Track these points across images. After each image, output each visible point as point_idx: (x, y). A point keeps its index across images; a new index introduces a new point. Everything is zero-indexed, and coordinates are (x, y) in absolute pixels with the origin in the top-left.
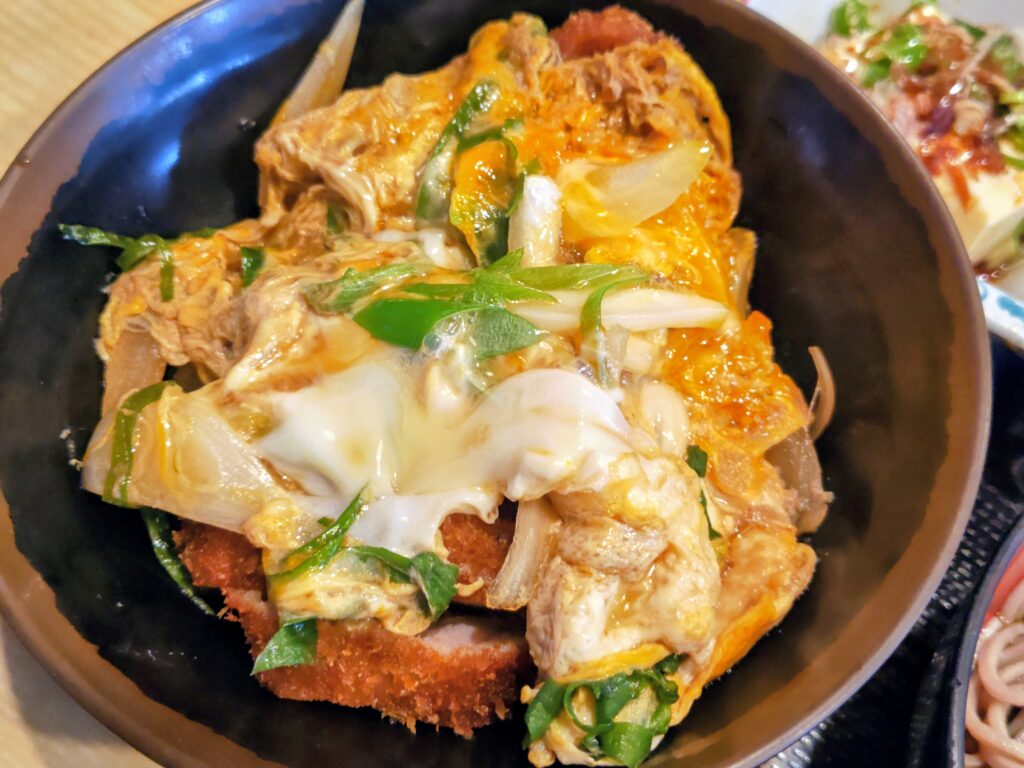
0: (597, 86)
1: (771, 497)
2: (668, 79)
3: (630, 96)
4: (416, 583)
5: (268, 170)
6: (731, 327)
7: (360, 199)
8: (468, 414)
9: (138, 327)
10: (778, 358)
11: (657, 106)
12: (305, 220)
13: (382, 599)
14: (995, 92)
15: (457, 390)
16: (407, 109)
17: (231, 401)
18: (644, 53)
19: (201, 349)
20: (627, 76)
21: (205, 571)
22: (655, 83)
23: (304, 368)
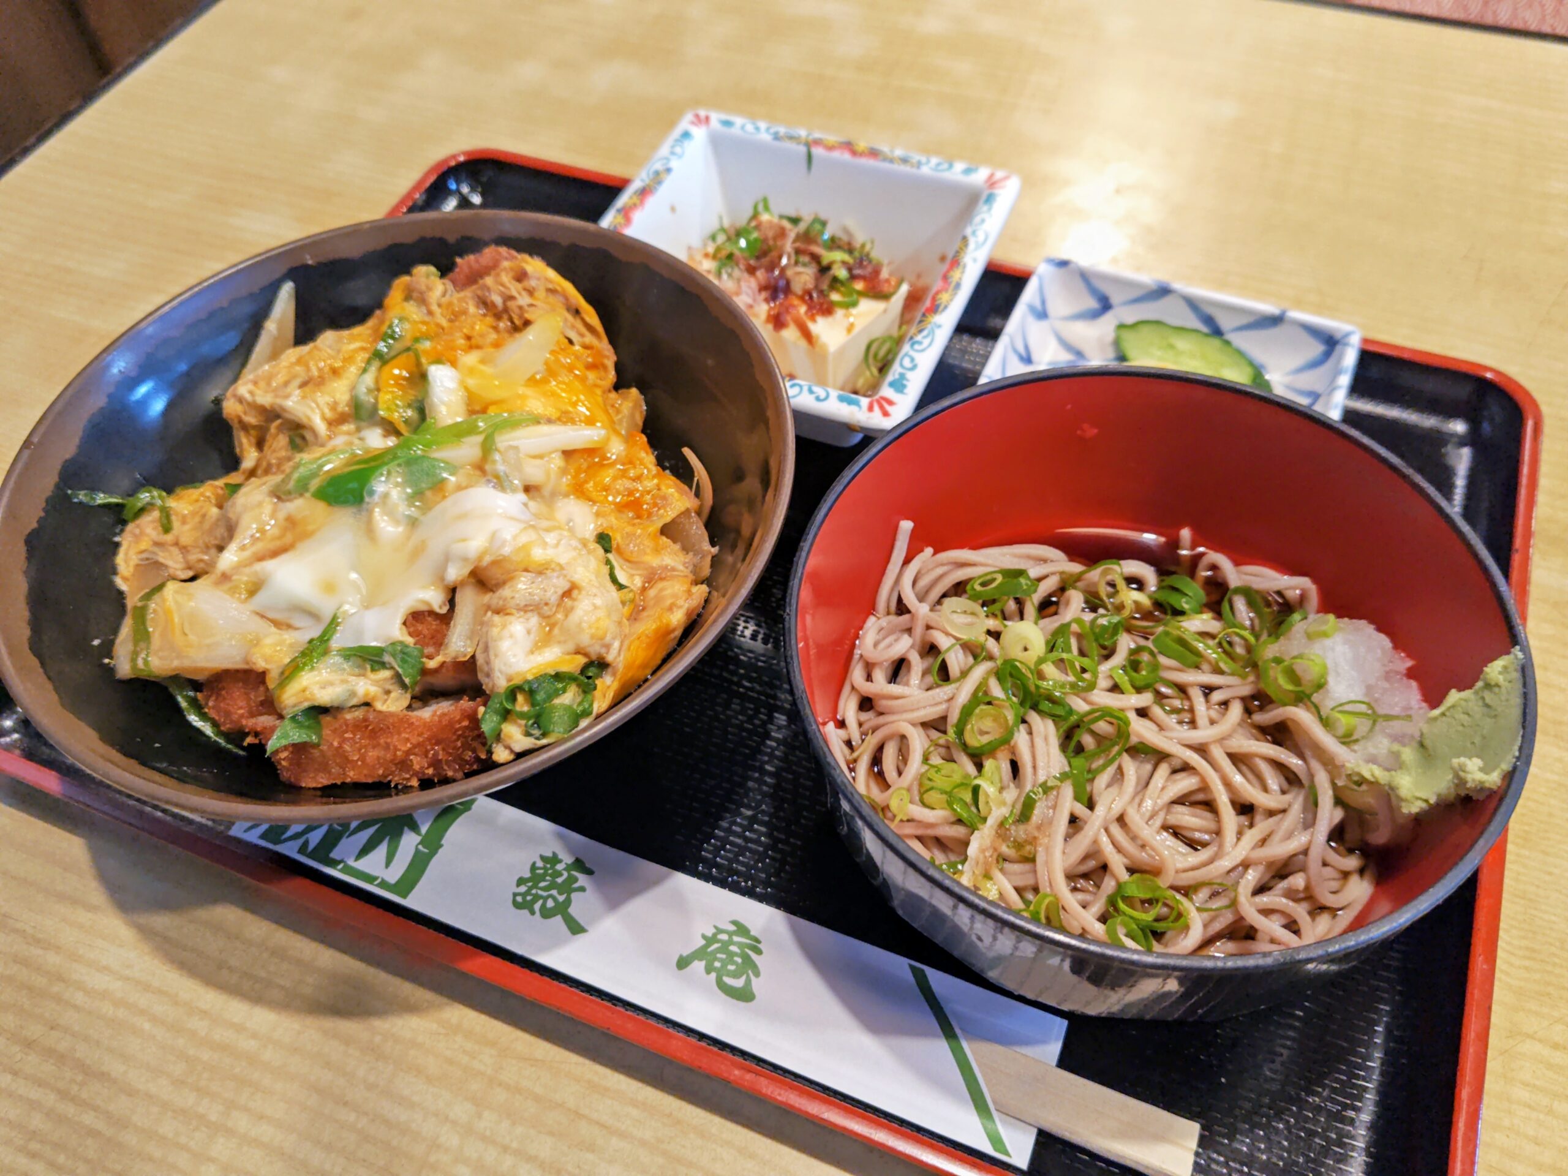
0: (484, 303)
1: (672, 558)
2: (533, 283)
3: (510, 304)
4: (392, 668)
5: (236, 421)
6: (616, 448)
7: (309, 418)
8: (408, 538)
9: (147, 559)
10: (660, 463)
11: (531, 305)
12: (274, 451)
13: (366, 685)
14: (816, 258)
15: (397, 522)
16: (339, 351)
17: (225, 577)
18: (512, 269)
19: (201, 560)
20: (501, 288)
21: (228, 714)
22: (525, 289)
23: (278, 543)
